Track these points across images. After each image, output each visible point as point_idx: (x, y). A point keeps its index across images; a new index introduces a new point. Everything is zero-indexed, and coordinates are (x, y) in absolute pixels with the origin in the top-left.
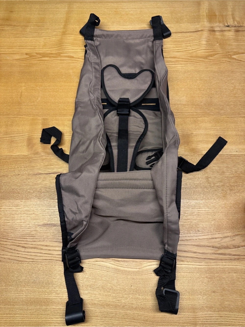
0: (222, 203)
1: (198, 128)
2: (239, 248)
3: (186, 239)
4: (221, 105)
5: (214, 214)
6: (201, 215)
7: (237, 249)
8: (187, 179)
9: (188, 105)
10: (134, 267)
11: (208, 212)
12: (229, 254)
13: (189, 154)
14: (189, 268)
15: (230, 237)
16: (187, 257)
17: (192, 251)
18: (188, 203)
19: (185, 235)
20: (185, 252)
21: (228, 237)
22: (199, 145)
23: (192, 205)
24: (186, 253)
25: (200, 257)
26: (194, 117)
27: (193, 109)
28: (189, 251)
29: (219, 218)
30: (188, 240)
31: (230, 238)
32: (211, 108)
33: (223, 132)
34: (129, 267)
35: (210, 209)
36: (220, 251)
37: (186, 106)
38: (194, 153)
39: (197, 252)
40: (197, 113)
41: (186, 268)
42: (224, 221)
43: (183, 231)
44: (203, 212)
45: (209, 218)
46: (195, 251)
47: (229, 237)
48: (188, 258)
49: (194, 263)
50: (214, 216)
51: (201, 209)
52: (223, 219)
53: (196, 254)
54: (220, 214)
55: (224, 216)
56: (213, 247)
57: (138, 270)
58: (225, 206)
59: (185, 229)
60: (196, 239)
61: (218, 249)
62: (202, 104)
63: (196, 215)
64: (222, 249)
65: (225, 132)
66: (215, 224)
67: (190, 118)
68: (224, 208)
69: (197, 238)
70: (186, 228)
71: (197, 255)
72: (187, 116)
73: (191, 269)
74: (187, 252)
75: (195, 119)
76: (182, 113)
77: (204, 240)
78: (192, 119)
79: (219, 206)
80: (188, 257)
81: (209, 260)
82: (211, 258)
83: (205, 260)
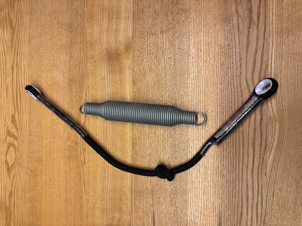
0: (194, 15)
1: (100, 41)
3: (239, 61)
4: (72, 13)
5: (208, 26)
6: (209, 41)
8: (164, 57)
9: (71, 53)
10: (274, 127)
11: (205, 33)
12: (259, 7)
13: (133, 53)
14: (276, 59)
18: (193, 57)
19: (234, 62)
20: (255, 63)
22: (121, 41)
23: (197, 52)
24: (256, 61)
26: (86, 45)
27: (76, 47)
29: (212, 19)
30: (240, 59)
32: (76, 24)
33: (105, 11)
34: (273, 133)
35: (201, 29)
36: (255, 20)
37: (72, 55)
38: (130, 48)
39: (256, 48)
40: (80, 43)
41: (276, 63)
42: (217, 12)
43: (229, 64)
44: (205, 38)
45: (212, 31)
50: (211, 25)
51: (201, 41)
52: (215, 14)
54: (208, 17)
55: (211, 12)
56: (250, 28)
57: (277, 123)
58: (198, 11)
59: (226, 62)
60: (240, 48)
61: (252, 22)
62: (70, 36)
63: (209, 47)
65: (105, 8)
66: (220, 25)
67: (87, 51)
68: (201, 12)
69: (238, 48)
70: (225, 60)
71: (260, 48)
72: (84, 55)
73: (277, 56)
75: (88, 44)
76: (80, 61)
77: (240, 39)
78: (89, 48)
79: (197, 19)
81: (266, 33)
82: (263, 31)
83: (266, 39)
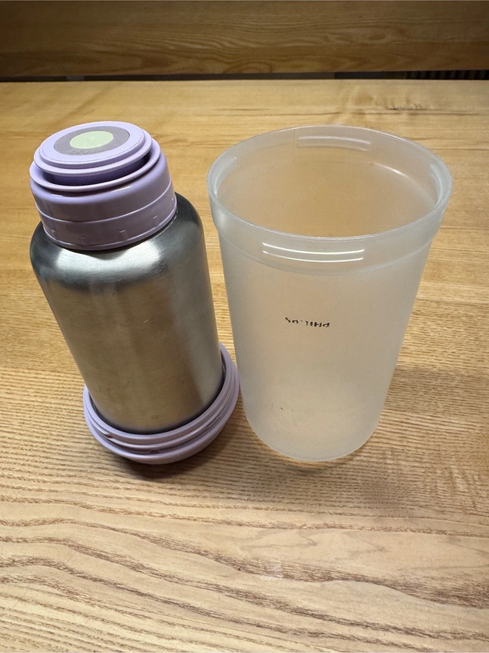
2: (327, 583)
7: (317, 585)
15: (301, 528)
16: (95, 580)
17: (128, 559)
20: (99, 556)
21: (292, 527)
25: (151, 592)
28: (117, 559)
30: (130, 513)
31: (300, 533)
36: (239, 581)
39: (143, 567)
41: (69, 630)
46: (141, 562)
47: (295, 531)
48: (99, 584)
49: (112, 612)
53: (138, 575)
56: (218, 559)
61: (235, 571)
64: (252, 572)
69: (165, 512)
73: (89, 637)
74: (107, 558)
77: (191, 522)
80: (101, 580)
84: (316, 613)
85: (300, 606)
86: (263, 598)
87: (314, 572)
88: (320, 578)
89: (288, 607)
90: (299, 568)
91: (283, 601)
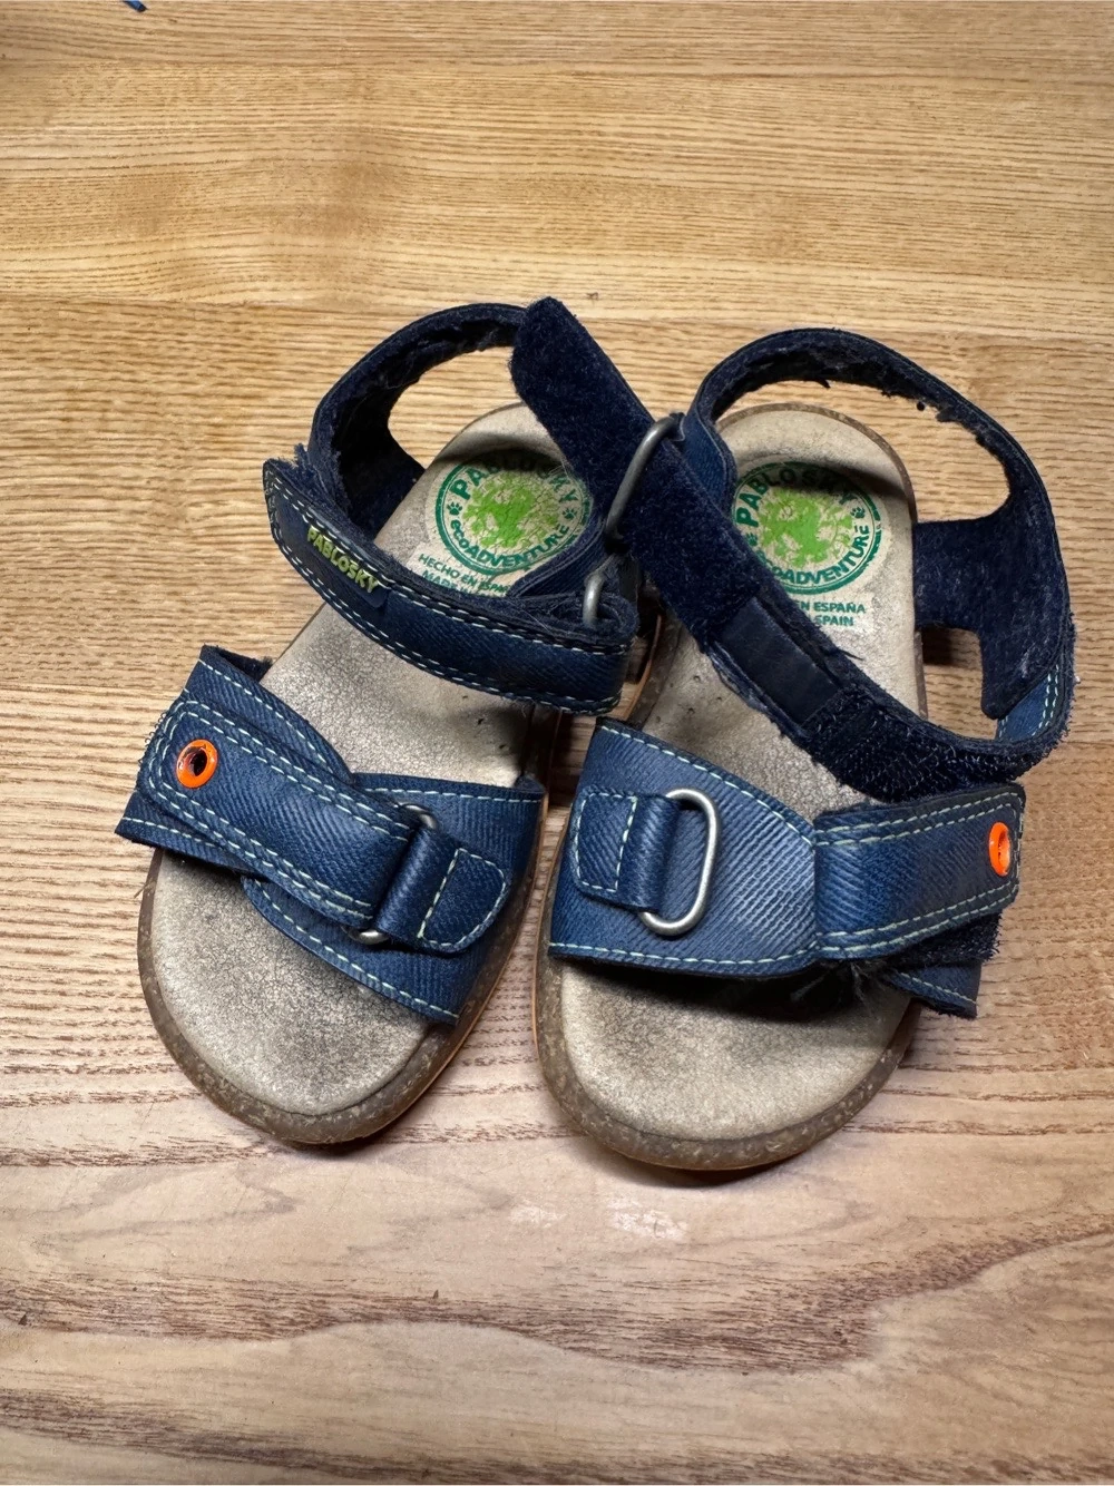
2: (311, 1339)
7: (279, 1346)
84: (262, 1445)
85: (216, 1427)
86: (92, 1414)
87: (273, 1304)
88: (292, 1322)
89: (173, 1436)
90: (225, 1296)
91: (160, 1415)
